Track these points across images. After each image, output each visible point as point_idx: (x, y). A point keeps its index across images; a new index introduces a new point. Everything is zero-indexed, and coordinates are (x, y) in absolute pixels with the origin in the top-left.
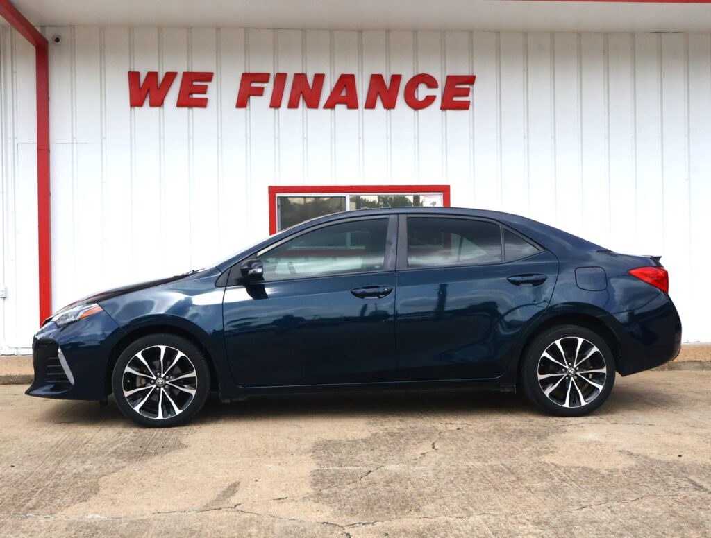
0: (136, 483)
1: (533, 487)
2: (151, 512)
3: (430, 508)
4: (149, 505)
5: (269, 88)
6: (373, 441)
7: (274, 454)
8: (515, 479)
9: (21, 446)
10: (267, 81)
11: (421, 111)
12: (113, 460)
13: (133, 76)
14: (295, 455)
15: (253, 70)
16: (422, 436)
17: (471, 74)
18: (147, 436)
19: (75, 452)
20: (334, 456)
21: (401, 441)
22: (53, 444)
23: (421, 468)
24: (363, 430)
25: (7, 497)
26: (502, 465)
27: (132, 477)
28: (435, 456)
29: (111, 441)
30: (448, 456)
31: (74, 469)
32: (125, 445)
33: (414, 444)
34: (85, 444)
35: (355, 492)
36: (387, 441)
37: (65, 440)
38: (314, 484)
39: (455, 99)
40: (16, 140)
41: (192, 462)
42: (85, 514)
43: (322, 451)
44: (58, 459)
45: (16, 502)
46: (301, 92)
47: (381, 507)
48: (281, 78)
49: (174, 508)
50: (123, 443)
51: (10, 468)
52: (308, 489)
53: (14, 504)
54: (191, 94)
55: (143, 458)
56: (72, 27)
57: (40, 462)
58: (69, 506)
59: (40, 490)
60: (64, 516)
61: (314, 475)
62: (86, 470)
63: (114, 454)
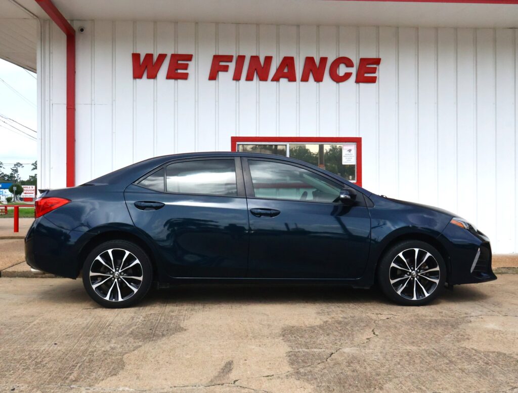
0: (153, 360)
1: (465, 369)
2: (168, 385)
3: (391, 387)
4: (166, 379)
5: (232, 66)
6: (326, 328)
7: (254, 337)
8: (448, 361)
9: (60, 328)
10: (231, 61)
11: (341, 84)
12: (131, 340)
13: (136, 57)
14: (270, 338)
15: (221, 53)
16: (363, 324)
17: (377, 57)
18: (153, 321)
19: (102, 333)
20: (300, 339)
21: (347, 327)
22: (83, 326)
23: (371, 351)
24: (316, 318)
25: (54, 371)
26: (433, 349)
27: (149, 355)
28: (378, 341)
29: (128, 324)
30: (388, 341)
31: (103, 347)
32: (138, 327)
33: (358, 330)
34: (108, 326)
35: (325, 371)
36: (337, 327)
37: (92, 323)
38: (292, 363)
39: (366, 75)
40: (51, 102)
41: (192, 343)
42: (117, 386)
43: (289, 335)
44: (89, 338)
45: (62, 375)
46: (256, 69)
47: (350, 385)
48: (241, 59)
49: (186, 383)
50: (137, 326)
51: (54, 345)
52: (287, 368)
53: (60, 377)
54: (177, 70)
55: (154, 338)
56: (93, 20)
57: (76, 341)
58: (103, 380)
59: (79, 365)
60: (100, 389)
61: (289, 356)
62: (112, 348)
63: (131, 335)
